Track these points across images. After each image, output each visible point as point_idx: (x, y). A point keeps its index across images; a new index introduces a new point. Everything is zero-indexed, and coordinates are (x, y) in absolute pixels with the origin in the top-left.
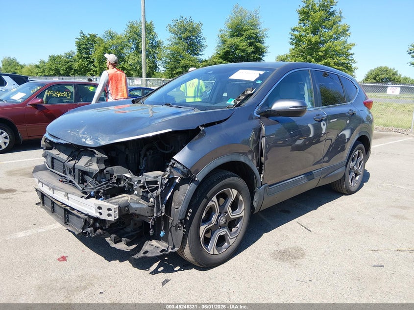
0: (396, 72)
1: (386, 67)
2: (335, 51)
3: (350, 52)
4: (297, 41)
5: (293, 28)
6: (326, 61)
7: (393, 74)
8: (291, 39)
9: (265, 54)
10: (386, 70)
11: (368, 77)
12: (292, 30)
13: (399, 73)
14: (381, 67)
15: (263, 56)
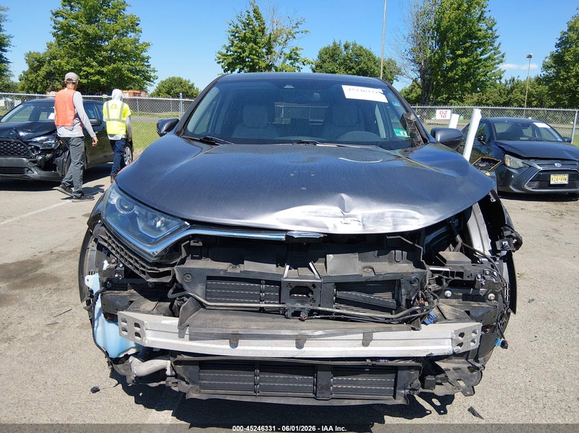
0: (193, 85)
1: (180, 78)
2: (125, 52)
3: (145, 54)
4: (64, 32)
5: (54, 11)
6: (115, 65)
7: (190, 88)
8: (55, 28)
9: (6, 48)
10: (180, 82)
11: (160, 91)
12: (54, 14)
13: (195, 86)
14: (174, 78)
15: (5, 51)
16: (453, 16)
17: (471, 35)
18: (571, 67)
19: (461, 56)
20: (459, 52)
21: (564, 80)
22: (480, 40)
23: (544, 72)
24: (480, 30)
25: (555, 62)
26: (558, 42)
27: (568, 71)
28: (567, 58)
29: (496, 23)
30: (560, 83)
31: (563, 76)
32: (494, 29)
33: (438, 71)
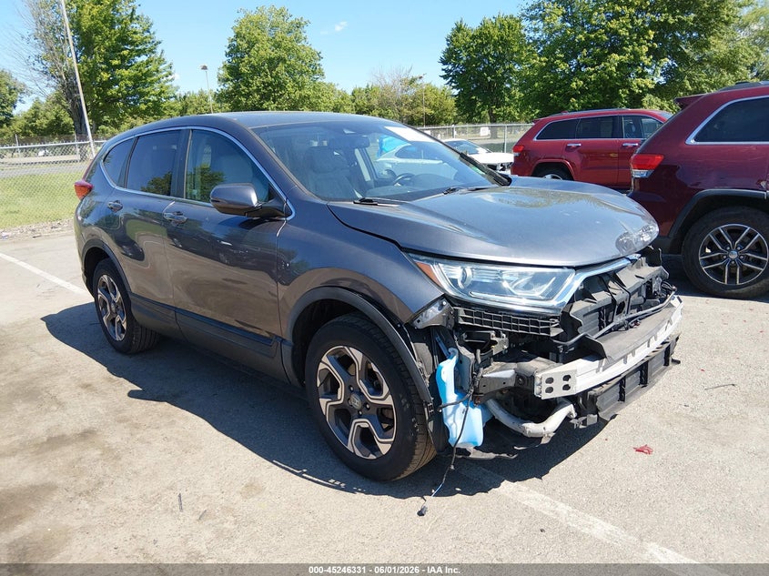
16: (94, 12)
17: (124, 39)
18: (251, 81)
19: (119, 67)
20: (116, 62)
21: (247, 96)
22: (137, 46)
23: (222, 87)
24: (135, 33)
25: (231, 74)
26: (228, 51)
27: (248, 85)
28: (244, 70)
29: (152, 24)
30: (243, 99)
31: (243, 90)
32: (152, 31)
33: (92, 88)
